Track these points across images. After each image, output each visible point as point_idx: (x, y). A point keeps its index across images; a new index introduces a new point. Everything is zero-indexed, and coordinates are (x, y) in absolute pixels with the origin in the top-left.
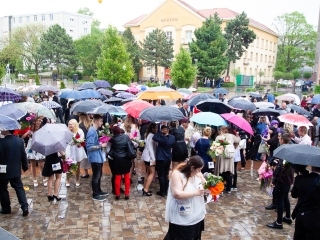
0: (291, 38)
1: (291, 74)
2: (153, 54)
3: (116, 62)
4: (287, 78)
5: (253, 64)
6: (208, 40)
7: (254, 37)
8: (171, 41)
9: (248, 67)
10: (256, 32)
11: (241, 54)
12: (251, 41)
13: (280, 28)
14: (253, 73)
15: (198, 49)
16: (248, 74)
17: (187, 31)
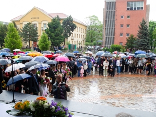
0: (93, 27)
1: (93, 43)
2: (28, 35)
3: (14, 39)
4: (91, 46)
5: (76, 39)
6: (54, 28)
7: (76, 27)
8: (36, 28)
9: (74, 41)
10: (76, 24)
11: (70, 35)
12: (74, 29)
13: (87, 22)
14: (76, 43)
15: (50, 33)
16: (74, 44)
17: (44, 24)
